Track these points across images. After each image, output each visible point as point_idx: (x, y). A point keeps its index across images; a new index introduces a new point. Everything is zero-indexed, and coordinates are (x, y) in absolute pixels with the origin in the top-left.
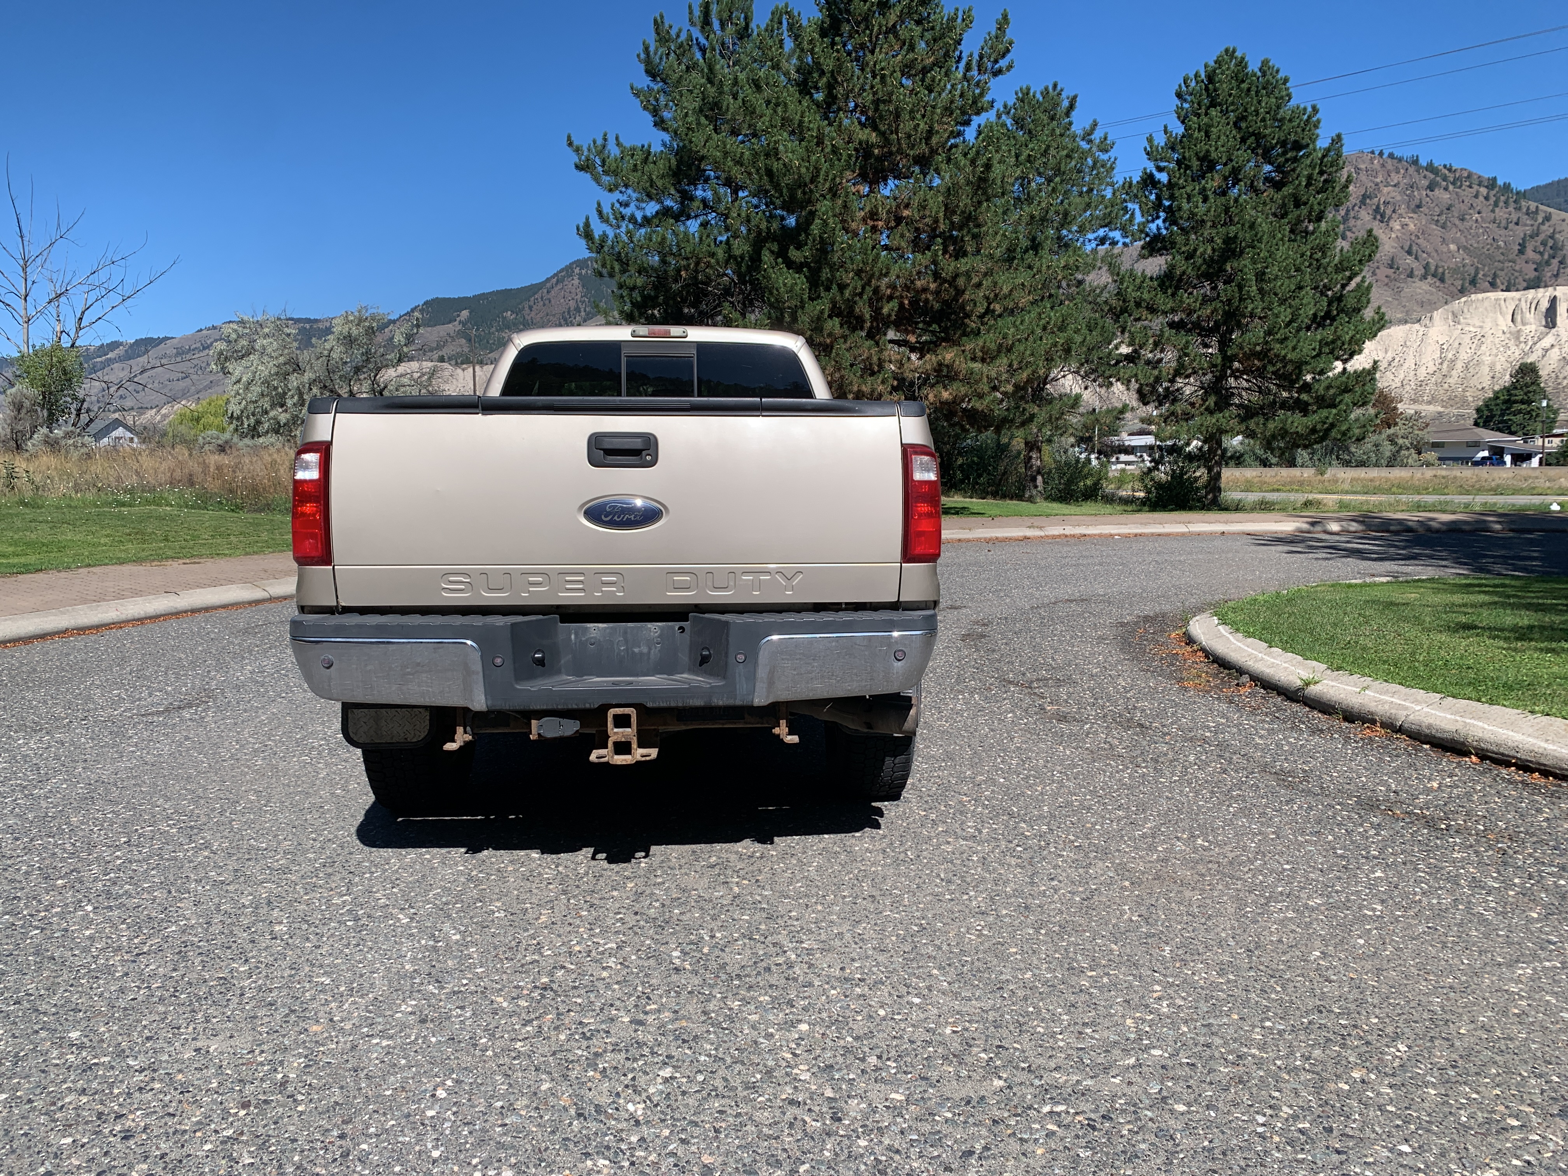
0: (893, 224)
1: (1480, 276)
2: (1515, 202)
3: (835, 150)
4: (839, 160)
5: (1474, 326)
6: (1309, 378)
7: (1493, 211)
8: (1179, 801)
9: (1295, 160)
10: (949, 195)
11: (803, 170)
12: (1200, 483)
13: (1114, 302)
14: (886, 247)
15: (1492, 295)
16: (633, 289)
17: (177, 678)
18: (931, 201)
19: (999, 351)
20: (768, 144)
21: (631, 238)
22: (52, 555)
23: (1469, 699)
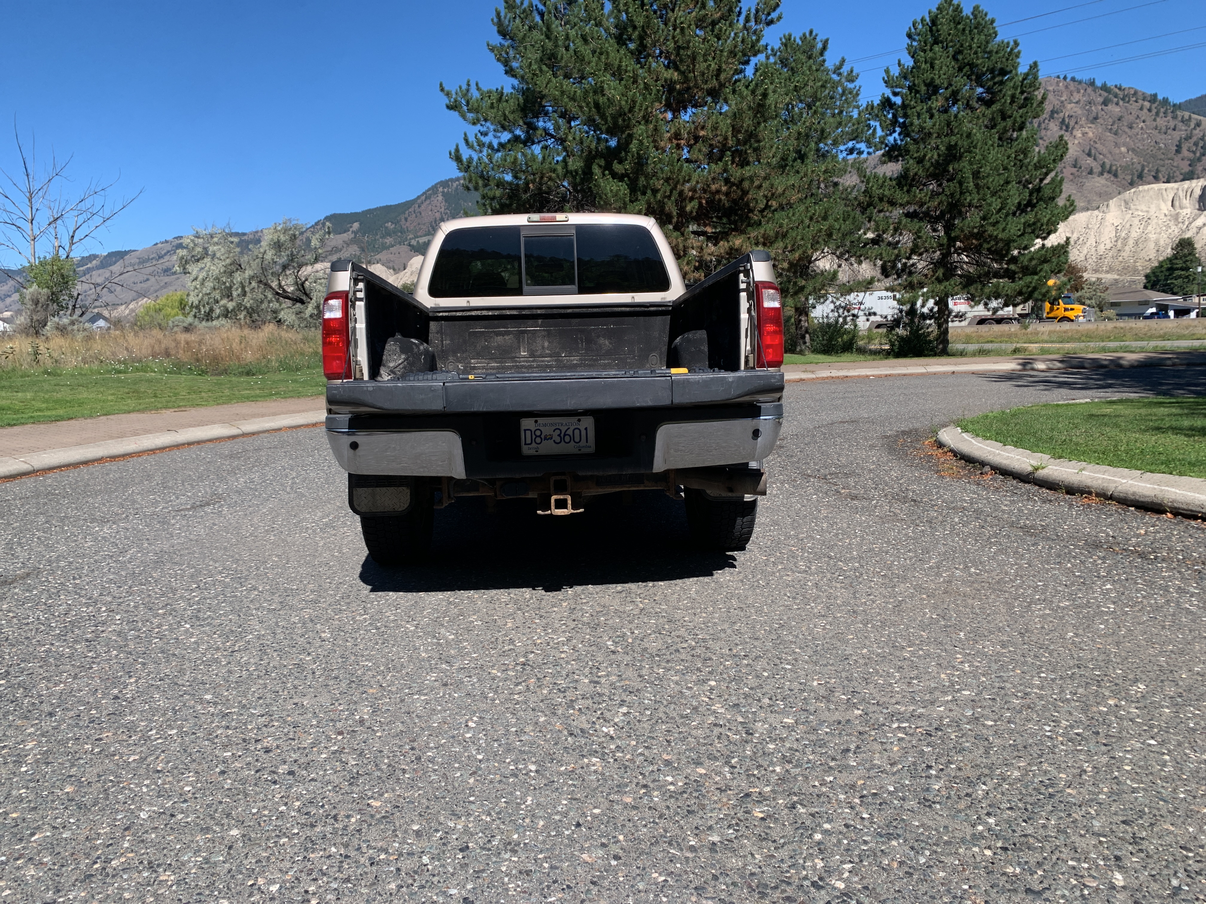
0: (692, 142)
1: (1146, 171)
2: (1172, 112)
3: (647, 87)
4: (650, 94)
5: (1142, 211)
6: (1015, 252)
7: (1155, 120)
8: (953, 546)
9: (1002, 83)
10: (735, 118)
11: (623, 103)
12: (931, 337)
13: (861, 198)
14: (688, 161)
15: (1156, 186)
16: (493, 198)
17: (193, 487)
18: (721, 124)
19: (777, 238)
20: (596, 84)
21: (491, 160)
22: (75, 409)
23: (1164, 473)
